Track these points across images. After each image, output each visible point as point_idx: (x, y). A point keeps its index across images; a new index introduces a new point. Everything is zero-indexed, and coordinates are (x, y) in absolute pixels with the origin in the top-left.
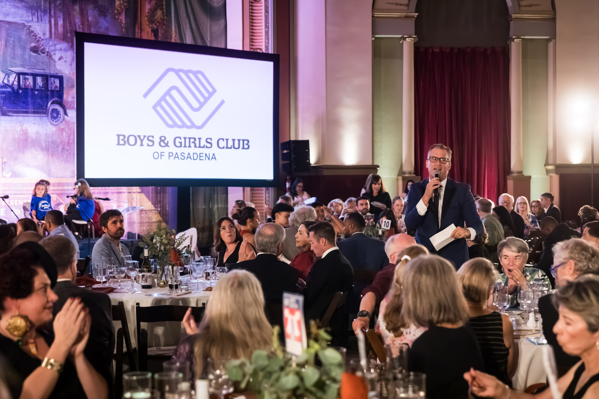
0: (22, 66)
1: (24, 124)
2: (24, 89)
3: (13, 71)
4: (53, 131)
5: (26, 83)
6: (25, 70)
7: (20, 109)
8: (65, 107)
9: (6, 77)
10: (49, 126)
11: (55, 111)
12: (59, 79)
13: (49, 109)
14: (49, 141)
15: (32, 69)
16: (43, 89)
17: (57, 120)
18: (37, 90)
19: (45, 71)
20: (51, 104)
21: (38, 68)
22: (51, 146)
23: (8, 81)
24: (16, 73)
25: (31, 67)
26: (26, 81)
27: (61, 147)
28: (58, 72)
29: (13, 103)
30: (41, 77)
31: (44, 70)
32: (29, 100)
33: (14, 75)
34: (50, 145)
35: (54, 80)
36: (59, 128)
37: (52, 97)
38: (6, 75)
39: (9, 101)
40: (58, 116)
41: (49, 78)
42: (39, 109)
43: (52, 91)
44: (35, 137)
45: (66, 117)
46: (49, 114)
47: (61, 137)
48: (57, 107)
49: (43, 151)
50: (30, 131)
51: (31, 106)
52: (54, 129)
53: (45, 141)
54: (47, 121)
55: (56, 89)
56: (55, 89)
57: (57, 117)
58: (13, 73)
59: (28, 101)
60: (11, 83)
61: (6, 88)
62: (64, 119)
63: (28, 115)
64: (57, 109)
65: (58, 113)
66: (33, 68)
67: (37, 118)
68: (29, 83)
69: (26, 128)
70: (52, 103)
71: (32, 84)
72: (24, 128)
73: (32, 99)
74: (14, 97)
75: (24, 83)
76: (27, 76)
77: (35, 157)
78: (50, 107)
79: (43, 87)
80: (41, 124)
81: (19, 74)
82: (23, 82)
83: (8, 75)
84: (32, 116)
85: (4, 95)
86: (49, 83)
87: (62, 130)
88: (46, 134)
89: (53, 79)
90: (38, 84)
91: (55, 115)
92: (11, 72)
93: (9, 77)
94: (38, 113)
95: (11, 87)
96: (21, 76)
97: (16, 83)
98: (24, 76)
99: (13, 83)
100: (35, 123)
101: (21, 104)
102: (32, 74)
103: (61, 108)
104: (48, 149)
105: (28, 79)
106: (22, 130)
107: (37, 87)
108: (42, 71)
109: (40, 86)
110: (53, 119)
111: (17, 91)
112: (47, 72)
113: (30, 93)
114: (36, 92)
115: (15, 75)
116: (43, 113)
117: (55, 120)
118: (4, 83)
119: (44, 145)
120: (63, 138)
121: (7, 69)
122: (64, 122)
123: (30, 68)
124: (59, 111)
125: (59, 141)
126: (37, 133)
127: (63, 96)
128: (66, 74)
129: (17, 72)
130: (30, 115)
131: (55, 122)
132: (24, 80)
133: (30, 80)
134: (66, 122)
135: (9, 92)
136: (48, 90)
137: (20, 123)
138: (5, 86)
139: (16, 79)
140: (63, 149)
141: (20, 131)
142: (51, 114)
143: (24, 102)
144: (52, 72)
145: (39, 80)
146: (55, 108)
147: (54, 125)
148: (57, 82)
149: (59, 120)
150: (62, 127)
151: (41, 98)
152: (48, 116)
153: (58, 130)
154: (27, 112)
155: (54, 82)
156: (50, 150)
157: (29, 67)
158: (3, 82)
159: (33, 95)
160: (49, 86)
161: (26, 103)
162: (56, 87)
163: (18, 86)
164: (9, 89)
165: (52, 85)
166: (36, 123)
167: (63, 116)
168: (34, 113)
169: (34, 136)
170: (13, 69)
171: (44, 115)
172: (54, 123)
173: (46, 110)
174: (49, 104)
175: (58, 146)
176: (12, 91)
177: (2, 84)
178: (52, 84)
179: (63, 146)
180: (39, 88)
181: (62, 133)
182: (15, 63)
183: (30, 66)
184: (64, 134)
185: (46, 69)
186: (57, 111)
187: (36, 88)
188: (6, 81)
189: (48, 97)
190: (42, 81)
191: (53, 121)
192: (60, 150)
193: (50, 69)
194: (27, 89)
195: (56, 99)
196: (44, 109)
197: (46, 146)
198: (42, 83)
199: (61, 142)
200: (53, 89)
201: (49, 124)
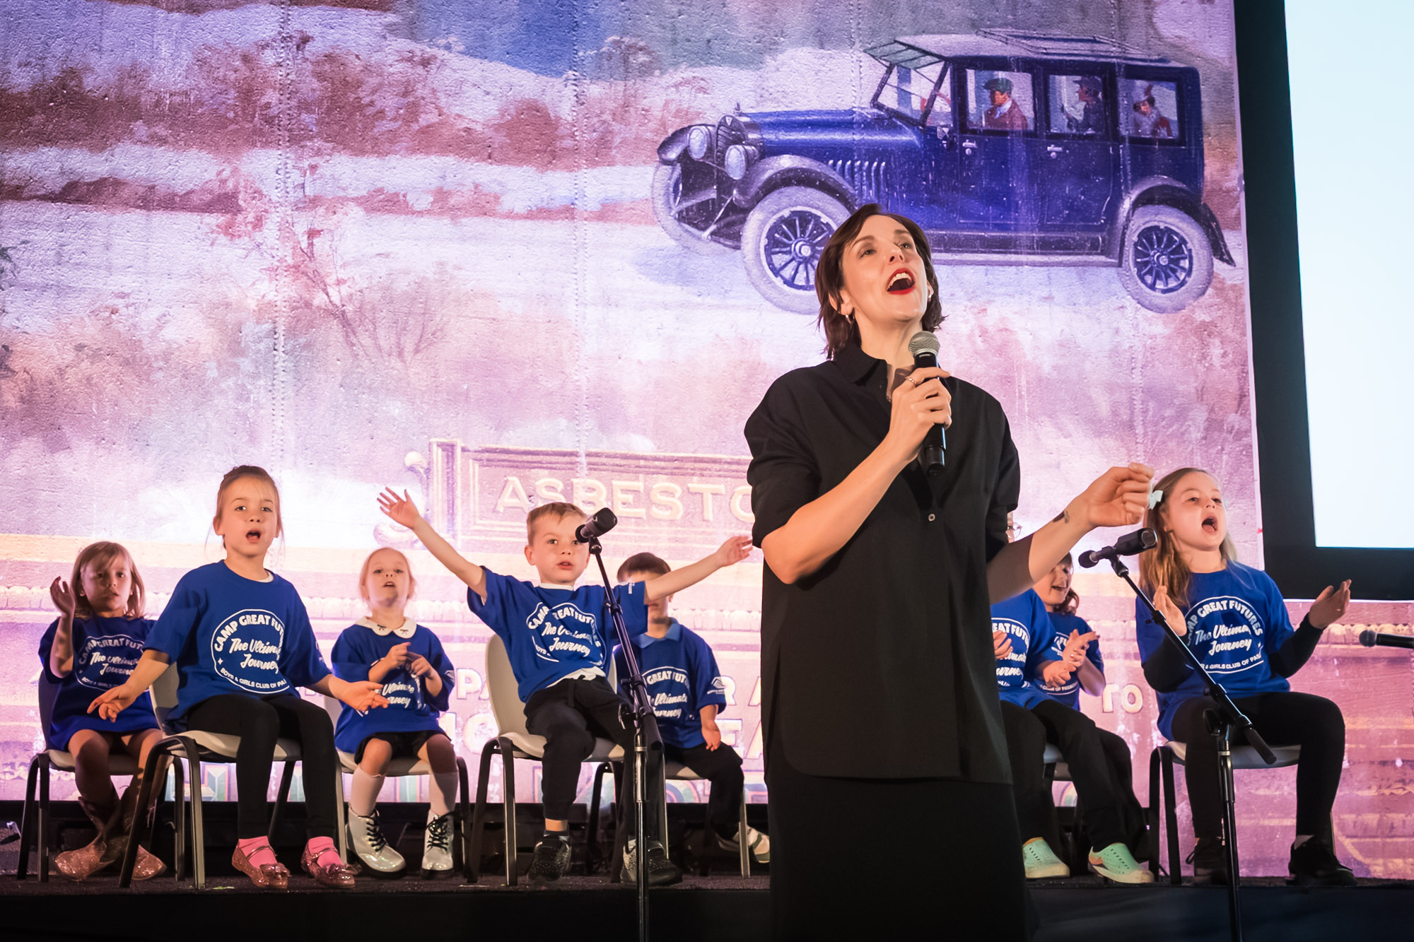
0: (974, 26)
1: (989, 302)
2: (987, 132)
3: (926, 53)
4: (1152, 337)
5: (996, 106)
6: (991, 46)
7: (970, 229)
8: (1213, 218)
9: (893, 80)
10: (1129, 312)
11: (1160, 241)
12: (1172, 84)
13: (1126, 227)
14: (1130, 388)
15: (1026, 38)
16: (1090, 131)
17: (1172, 284)
18: (1057, 139)
19: (1097, 47)
20: (1135, 206)
21: (1057, 32)
22: (1145, 412)
23: (904, 96)
24: (941, 58)
25: (1021, 32)
26: (999, 97)
27: (1199, 416)
28: (1168, 52)
29: (931, 201)
30: (1078, 78)
31: (1094, 41)
32: (1019, 185)
33: (934, 71)
34: (1138, 406)
35: (1148, 91)
36: (1187, 320)
37: (1142, 172)
38: (889, 71)
39: (908, 191)
40: (1176, 262)
41: (1121, 82)
42: (1072, 229)
43: (1136, 141)
44: (1055, 368)
45: (1219, 265)
46: (1129, 251)
47: (1201, 369)
48: (1171, 219)
49: (1099, 434)
50: (1024, 338)
51: (1025, 214)
52: (1158, 327)
53: (1110, 388)
54: (1117, 286)
55: (1163, 133)
56: (1154, 132)
57: (1174, 271)
58: (929, 59)
59: (1009, 192)
60: (916, 104)
61: (893, 128)
62: (1211, 274)
63: (1013, 258)
64: (1169, 231)
65: (1176, 248)
66: (1035, 34)
67: (1062, 271)
68: (1014, 104)
69: (1003, 319)
70: (1144, 201)
71: (1028, 111)
72: (991, 320)
73: (1032, 179)
74: (938, 172)
75: (986, 107)
76: (1001, 75)
77: (1058, 466)
78: (1128, 219)
79: (1086, 124)
80: (1082, 300)
81: (958, 66)
82: (979, 100)
83: (900, 69)
84: (1034, 264)
85: (883, 164)
86: (1123, 102)
87: (1205, 331)
88: (1115, 351)
89: (1139, 83)
90: (1062, 109)
91: (1164, 261)
92: (917, 54)
93: (905, 77)
94: (1063, 247)
95: (921, 123)
96: (971, 74)
97: (942, 106)
98: (986, 74)
99: (928, 105)
100: (1049, 298)
101: (974, 205)
102: (1026, 65)
103: (1195, 224)
104: (1130, 426)
105: (1007, 87)
106: (984, 332)
107: (1059, 125)
108: (1083, 48)
109: (1071, 120)
110: (1149, 279)
111: (951, 144)
112: (1109, 50)
113: (1020, 151)
114: (1053, 149)
115: (939, 67)
116: (1094, 248)
117: (1160, 285)
118: (880, 107)
119: (1104, 408)
120: (1210, 368)
121: (896, 41)
122: (1210, 291)
123: (1016, 37)
124: (1183, 241)
125: (1188, 387)
126: (1065, 346)
127: (1203, 165)
128: (1212, 62)
129: (947, 54)
130: (1023, 258)
131: (1164, 291)
132: (986, 94)
133: (1015, 94)
134: (1221, 291)
135: (907, 149)
136: (1118, 139)
137: (972, 296)
138: (888, 120)
139: (946, 88)
140: (1214, 425)
141: (970, 337)
142: (1138, 254)
143: (991, 198)
144: (1136, 53)
145: (1067, 92)
146: (1162, 226)
147: (1160, 310)
148: (1167, 101)
149: (1183, 283)
150: (1201, 316)
151: (1084, 176)
152: (1120, 265)
153: (1179, 331)
154: (1004, 246)
155: (1151, 101)
156: (1140, 430)
157: (1010, 29)
158: (875, 102)
159: (1039, 162)
160: (1122, 116)
161: (1000, 201)
162: (1163, 122)
163: (955, 122)
164: (908, 137)
165: (1137, 114)
166: (1059, 296)
167: (1205, 266)
168: (1045, 247)
169: (1047, 364)
170: (924, 41)
171: (1103, 258)
172: (1157, 297)
173: (1111, 233)
174: (1127, 204)
175: (1182, 415)
176: (926, 142)
177: (870, 112)
178: (1136, 107)
179: (1212, 410)
180: (1066, 130)
181: (1204, 345)
182: (940, 15)
183: (1015, 25)
184: (1216, 351)
185: (1099, 37)
186: (1171, 241)
187: (1054, 131)
188: (889, 99)
189: (1117, 169)
190: (1081, 98)
191: (1152, 287)
192: (1196, 434)
193: (1124, 37)
194: (1005, 133)
195: (1161, 180)
196: (1100, 229)
197: (1115, 413)
198: (1081, 105)
199: (1201, 394)
200: (1146, 130)
201: (1130, 302)
